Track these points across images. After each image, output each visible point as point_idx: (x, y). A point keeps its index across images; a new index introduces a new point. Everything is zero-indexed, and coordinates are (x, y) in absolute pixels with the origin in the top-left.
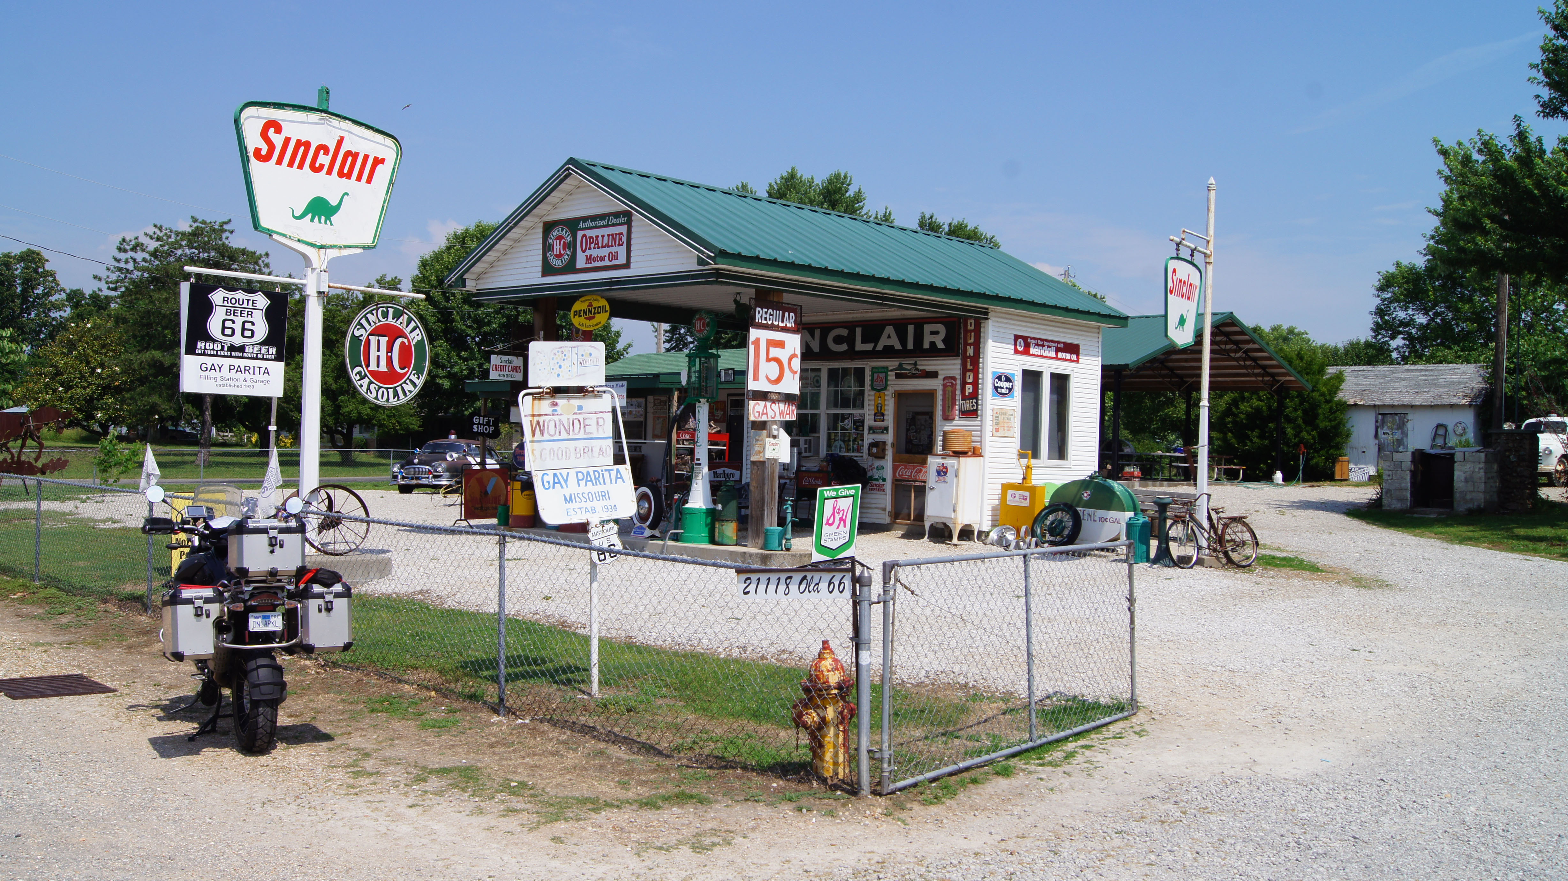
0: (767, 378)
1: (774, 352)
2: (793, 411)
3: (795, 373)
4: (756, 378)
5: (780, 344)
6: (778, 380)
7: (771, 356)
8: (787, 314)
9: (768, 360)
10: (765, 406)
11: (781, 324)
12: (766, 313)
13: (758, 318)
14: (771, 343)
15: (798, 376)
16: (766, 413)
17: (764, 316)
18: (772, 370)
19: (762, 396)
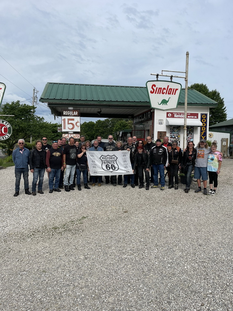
0: (68, 128)
1: (70, 122)
2: (79, 136)
3: (79, 126)
4: (65, 128)
5: (73, 120)
6: (72, 128)
7: (69, 123)
8: (74, 112)
9: (68, 124)
10: (68, 135)
11: (72, 115)
12: (67, 112)
13: (64, 113)
14: (69, 120)
15: (79, 127)
16: (69, 137)
17: (66, 113)
18: (71, 126)
19: (67, 133)
